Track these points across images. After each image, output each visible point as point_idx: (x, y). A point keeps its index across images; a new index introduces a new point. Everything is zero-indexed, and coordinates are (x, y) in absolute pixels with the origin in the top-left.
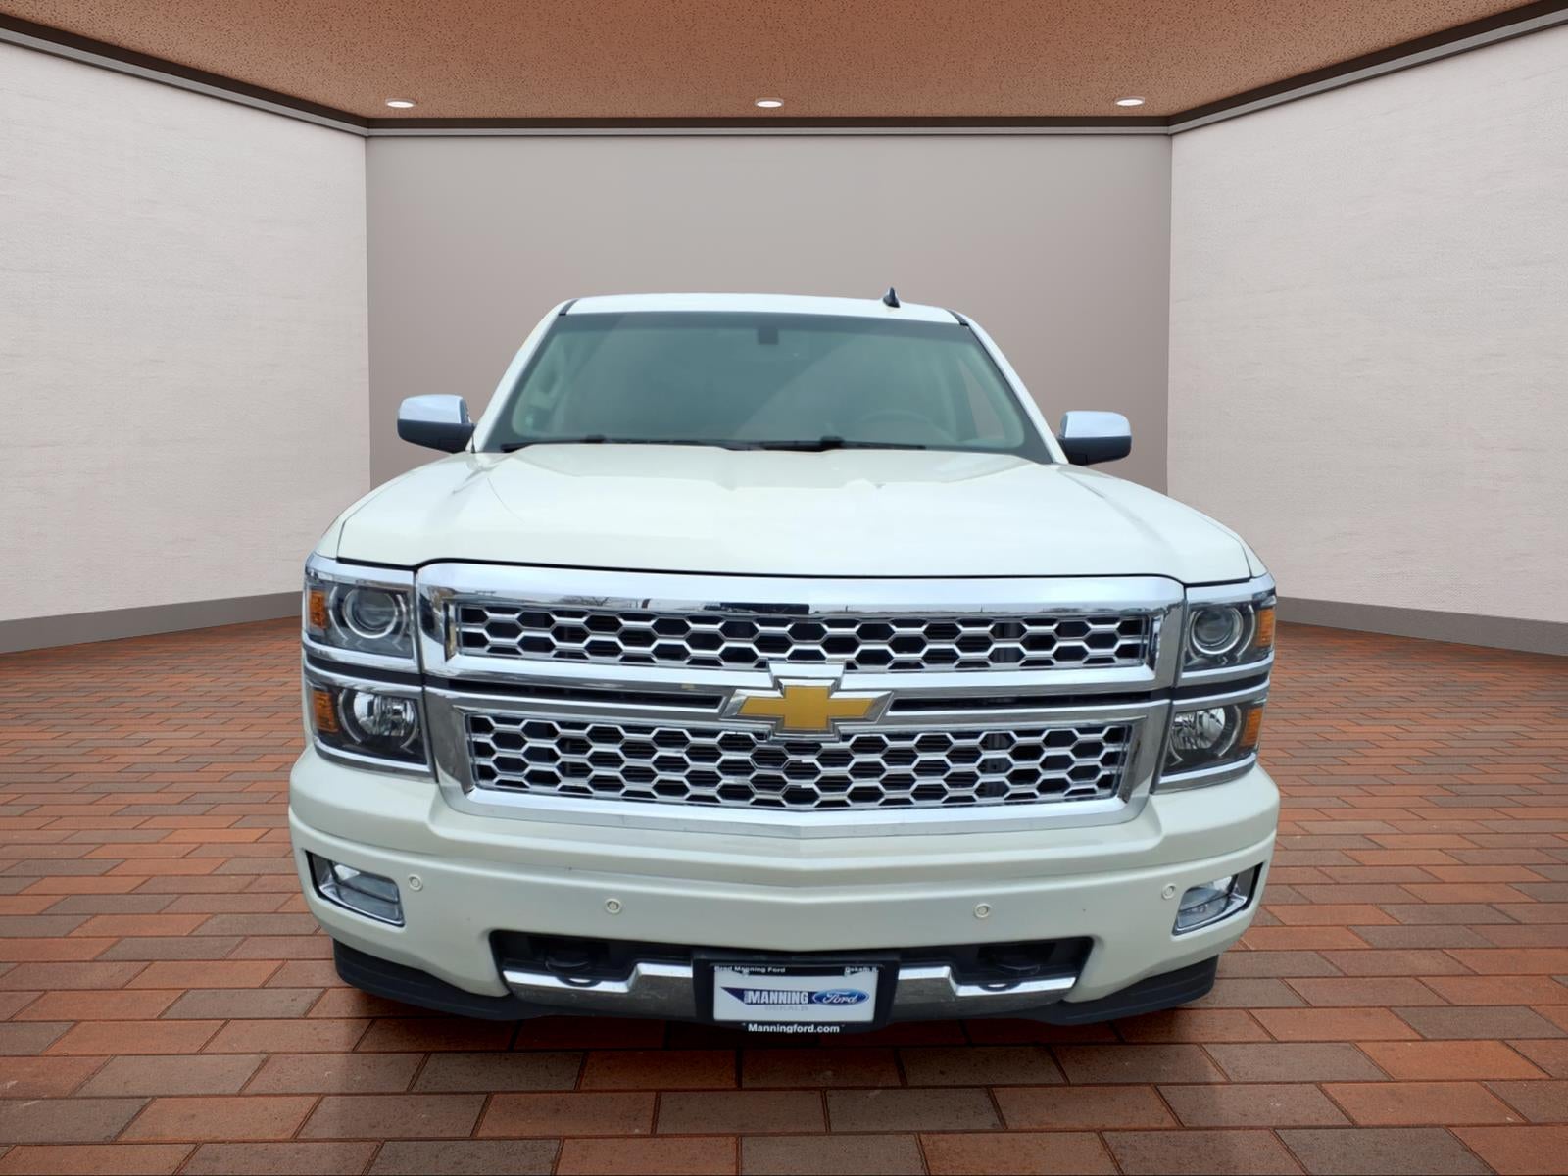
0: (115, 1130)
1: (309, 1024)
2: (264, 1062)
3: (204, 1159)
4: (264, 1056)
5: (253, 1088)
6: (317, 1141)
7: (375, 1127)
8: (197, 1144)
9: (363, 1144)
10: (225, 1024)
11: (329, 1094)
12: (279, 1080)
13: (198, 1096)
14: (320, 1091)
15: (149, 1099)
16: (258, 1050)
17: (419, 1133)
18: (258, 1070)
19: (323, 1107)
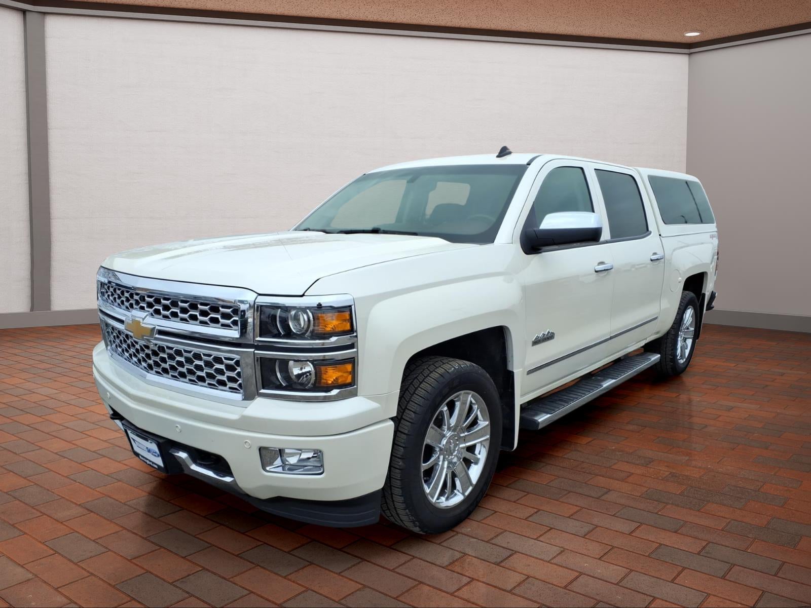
0: (499, 560)
1: (585, 541)
2: (562, 552)
3: (529, 583)
4: (562, 549)
5: (554, 561)
6: (574, 592)
7: (598, 595)
8: (528, 577)
9: (592, 600)
10: (550, 530)
11: (585, 574)
12: (565, 561)
13: (533, 557)
14: (581, 571)
15: (514, 552)
16: (561, 546)
17: (616, 604)
18: (559, 554)
19: (580, 579)
